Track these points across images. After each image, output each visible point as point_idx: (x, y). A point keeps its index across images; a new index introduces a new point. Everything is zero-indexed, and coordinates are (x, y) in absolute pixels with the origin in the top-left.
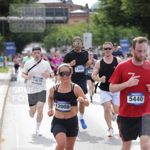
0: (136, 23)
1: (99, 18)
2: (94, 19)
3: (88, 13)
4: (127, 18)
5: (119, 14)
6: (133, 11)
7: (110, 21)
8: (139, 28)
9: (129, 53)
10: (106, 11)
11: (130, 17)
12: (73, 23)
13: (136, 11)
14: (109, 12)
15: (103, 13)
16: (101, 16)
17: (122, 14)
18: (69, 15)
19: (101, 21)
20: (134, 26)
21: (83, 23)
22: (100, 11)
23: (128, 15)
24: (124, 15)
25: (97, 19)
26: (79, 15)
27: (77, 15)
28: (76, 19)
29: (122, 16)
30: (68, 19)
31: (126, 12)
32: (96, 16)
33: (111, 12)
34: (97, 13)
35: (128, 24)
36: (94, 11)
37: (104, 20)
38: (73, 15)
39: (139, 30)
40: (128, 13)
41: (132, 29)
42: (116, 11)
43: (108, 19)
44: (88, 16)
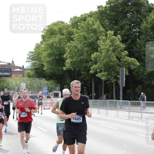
0: (53, 78)
1: (30, 74)
2: (27, 74)
3: (24, 71)
4: (47, 75)
5: (43, 72)
6: (51, 71)
7: (37, 76)
8: (54, 81)
9: (48, 96)
10: (34, 70)
11: (49, 74)
12: (15, 77)
13: (53, 71)
14: (36, 71)
15: (33, 71)
16: (32, 73)
17: (44, 72)
18: (12, 72)
19: (31, 76)
20: (51, 80)
21: (20, 77)
22: (31, 70)
23: (48, 73)
24: (45, 73)
25: (29, 75)
26: (18, 72)
27: (17, 72)
28: (17, 75)
29: (44, 73)
30: (11, 74)
31: (47, 71)
32: (28, 73)
33: (38, 71)
34: (29, 71)
35: (48, 78)
36: (27, 70)
37: (34, 75)
38: (15, 72)
39: (54, 82)
40: (48, 72)
41: (50, 82)
42: (40, 71)
43: (36, 75)
44: (24, 73)
